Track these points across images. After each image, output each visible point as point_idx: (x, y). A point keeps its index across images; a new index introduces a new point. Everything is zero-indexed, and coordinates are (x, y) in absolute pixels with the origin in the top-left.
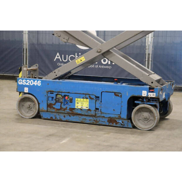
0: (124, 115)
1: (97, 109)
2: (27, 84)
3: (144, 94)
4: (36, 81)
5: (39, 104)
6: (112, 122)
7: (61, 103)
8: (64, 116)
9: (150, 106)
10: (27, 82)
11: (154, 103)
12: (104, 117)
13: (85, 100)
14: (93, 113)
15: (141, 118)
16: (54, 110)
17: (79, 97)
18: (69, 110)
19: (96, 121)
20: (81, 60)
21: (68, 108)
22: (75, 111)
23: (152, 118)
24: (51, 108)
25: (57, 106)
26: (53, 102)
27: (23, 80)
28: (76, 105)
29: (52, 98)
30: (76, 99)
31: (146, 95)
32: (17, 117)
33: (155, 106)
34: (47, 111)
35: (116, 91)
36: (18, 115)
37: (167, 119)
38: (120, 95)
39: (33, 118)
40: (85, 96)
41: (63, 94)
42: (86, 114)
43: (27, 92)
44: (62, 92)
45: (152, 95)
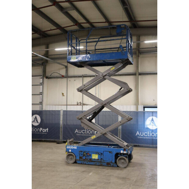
0: (114, 161)
1: (101, 159)
2: (71, 148)
3: (122, 152)
4: (74, 147)
5: (76, 157)
6: (108, 165)
7: (86, 156)
8: (87, 162)
9: (124, 157)
11: (126, 156)
12: (105, 162)
13: (96, 155)
15: (121, 162)
16: (82, 160)
17: (94, 154)
19: (101, 164)
20: (93, 137)
21: (89, 159)
22: (92, 160)
23: (125, 162)
25: (84, 158)
26: (82, 156)
28: (92, 157)
29: (82, 154)
30: (92, 155)
32: (66, 163)
33: (126, 157)
34: (79, 160)
35: (110, 151)
36: (66, 162)
37: (131, 162)
39: (73, 163)
40: (96, 153)
41: (87, 152)
42: (97, 161)
43: (71, 151)
45: (125, 152)
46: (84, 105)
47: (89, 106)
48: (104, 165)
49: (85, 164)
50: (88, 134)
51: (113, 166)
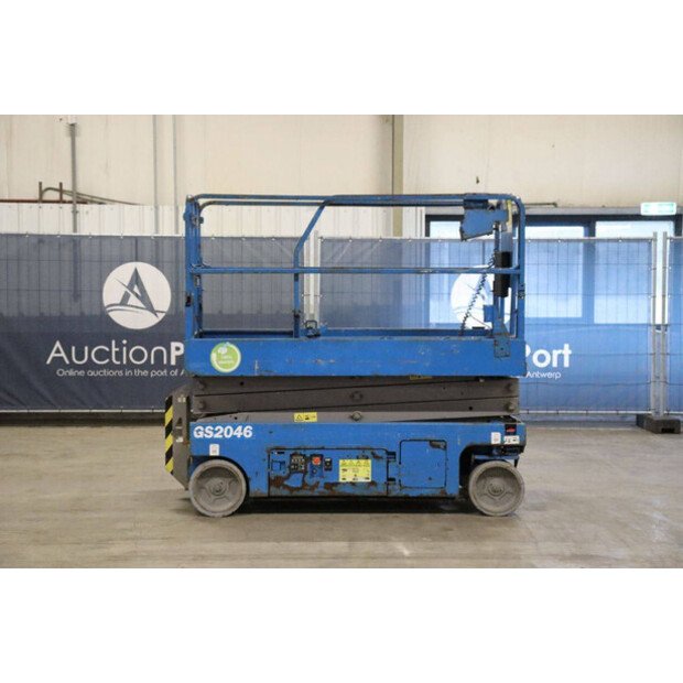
0: (453, 489)
1: (390, 479)
2: (217, 436)
3: (496, 438)
4: (240, 428)
5: (247, 480)
7: (305, 472)
10: (215, 432)
13: (362, 462)
14: (381, 489)
15: (485, 491)
16: (285, 492)
17: (349, 457)
18: (325, 488)
21: (322, 484)
22: (340, 490)
23: (509, 489)
24: (278, 487)
25: (295, 481)
27: (204, 426)
28: (341, 474)
29: (283, 463)
30: (341, 462)
31: (498, 442)
34: (270, 495)
35: (433, 437)
38: (442, 445)
39: (233, 514)
40: (361, 452)
41: (308, 454)
42: (366, 493)
43: (217, 454)
44: (305, 449)
45: (512, 440)
46: (85, 202)
47: (116, 206)
50: (130, 366)
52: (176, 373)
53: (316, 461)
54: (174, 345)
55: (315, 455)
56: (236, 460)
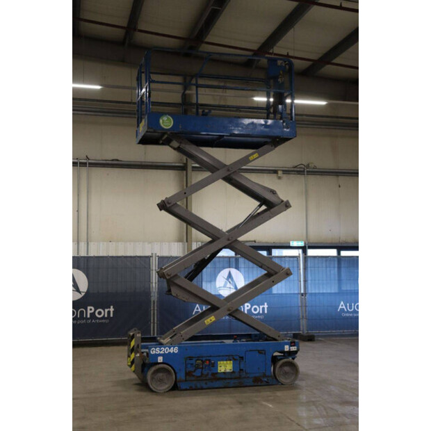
1: (241, 370)
2: (162, 352)
3: (287, 348)
4: (172, 348)
5: (176, 374)
6: (257, 382)
7: (202, 368)
8: (206, 383)
10: (160, 351)
12: (249, 377)
13: (228, 362)
14: (237, 375)
15: (282, 373)
16: (193, 378)
17: (223, 360)
18: (212, 375)
20: (210, 320)
21: (210, 373)
22: (218, 376)
23: (292, 371)
24: (190, 376)
25: (198, 373)
26: (193, 369)
27: (156, 348)
28: (219, 368)
29: (192, 364)
30: (219, 362)
31: (288, 350)
34: (186, 381)
35: (259, 349)
38: (263, 352)
40: (227, 358)
41: (204, 359)
42: (230, 377)
43: (162, 361)
44: (203, 357)
45: (293, 349)
48: (248, 384)
49: (202, 389)
51: (268, 384)
52: (90, 321)
53: (207, 363)
54: (89, 308)
55: (207, 360)
56: (170, 363)
